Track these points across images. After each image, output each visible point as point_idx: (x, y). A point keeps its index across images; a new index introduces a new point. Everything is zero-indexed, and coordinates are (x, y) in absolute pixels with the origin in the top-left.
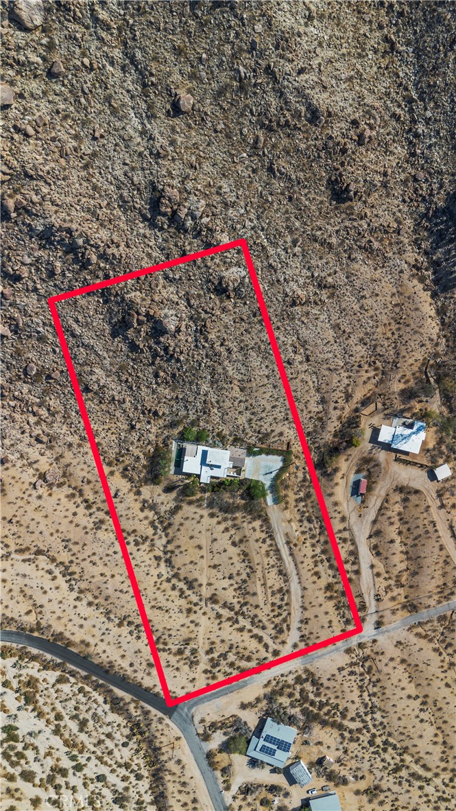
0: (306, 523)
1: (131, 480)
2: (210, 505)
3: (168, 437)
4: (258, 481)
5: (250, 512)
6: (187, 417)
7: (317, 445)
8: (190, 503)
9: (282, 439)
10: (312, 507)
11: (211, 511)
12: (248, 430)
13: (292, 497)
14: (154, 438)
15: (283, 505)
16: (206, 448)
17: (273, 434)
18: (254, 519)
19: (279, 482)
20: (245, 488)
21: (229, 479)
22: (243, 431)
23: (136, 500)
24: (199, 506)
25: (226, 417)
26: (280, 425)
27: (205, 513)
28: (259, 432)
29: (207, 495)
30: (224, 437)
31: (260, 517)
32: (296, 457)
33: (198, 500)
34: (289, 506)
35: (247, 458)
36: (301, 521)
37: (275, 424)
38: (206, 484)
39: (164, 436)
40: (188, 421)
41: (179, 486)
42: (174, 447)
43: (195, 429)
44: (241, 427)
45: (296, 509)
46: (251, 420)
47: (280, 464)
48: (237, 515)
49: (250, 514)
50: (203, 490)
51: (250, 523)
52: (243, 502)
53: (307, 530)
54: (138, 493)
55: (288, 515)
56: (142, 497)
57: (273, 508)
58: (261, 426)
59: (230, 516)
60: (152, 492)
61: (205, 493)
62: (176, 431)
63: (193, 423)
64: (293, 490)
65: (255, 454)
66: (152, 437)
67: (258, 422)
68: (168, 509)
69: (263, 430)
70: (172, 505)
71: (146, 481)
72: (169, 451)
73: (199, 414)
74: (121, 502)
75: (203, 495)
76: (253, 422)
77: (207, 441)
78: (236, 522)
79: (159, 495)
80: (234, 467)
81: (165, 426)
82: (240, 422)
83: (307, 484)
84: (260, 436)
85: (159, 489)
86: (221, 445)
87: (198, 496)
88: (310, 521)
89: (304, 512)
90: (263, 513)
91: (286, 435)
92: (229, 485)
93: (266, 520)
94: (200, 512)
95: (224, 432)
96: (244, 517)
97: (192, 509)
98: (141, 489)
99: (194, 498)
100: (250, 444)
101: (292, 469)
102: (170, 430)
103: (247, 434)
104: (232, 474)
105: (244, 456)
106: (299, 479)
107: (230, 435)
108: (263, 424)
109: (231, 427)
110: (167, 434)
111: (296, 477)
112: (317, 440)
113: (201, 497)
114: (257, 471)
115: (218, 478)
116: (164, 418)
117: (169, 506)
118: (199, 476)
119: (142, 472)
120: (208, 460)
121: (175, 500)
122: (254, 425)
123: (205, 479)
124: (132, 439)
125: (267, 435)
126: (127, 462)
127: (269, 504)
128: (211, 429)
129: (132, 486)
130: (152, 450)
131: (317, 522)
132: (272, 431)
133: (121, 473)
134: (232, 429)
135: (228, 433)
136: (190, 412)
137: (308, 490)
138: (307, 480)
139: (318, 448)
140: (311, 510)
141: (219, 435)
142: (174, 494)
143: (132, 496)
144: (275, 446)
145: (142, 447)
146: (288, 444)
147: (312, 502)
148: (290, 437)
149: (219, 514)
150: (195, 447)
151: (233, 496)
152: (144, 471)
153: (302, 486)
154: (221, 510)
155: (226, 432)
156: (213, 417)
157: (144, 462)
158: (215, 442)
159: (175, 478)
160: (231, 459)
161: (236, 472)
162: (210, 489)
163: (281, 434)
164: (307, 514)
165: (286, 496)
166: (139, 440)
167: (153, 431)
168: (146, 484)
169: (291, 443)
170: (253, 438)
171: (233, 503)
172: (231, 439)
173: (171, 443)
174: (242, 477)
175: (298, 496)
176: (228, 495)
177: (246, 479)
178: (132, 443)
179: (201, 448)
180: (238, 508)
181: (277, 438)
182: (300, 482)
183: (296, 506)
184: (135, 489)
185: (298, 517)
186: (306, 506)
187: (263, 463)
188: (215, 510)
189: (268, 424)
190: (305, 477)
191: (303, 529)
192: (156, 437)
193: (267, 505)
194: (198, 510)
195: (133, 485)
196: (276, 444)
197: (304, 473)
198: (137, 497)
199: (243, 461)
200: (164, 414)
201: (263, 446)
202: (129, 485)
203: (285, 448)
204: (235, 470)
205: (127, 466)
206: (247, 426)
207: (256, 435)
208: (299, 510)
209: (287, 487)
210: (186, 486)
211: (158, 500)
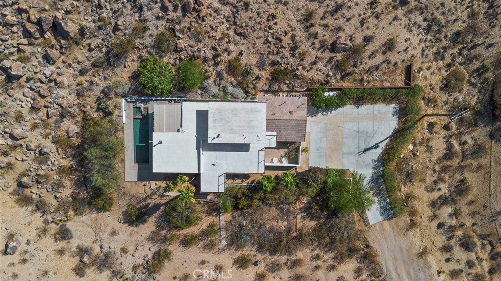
0: (458, 253)
1: (40, 206)
2: (235, 241)
3: (106, 93)
4: (342, 172)
5: (330, 246)
6: (141, 29)
7: (477, 64)
8: (187, 242)
9: (394, 57)
10: (473, 214)
11: (238, 254)
12: (305, 46)
13: (423, 197)
14: (72, 99)
15: (405, 219)
16: (203, 106)
17: (370, 48)
18: (340, 259)
19: (392, 166)
20: (312, 191)
21: (272, 174)
22: (294, 48)
23: (61, 252)
24: (210, 246)
25: (243, 15)
26: (386, 19)
27: (227, 258)
28: (334, 48)
29: (225, 218)
30: (247, 73)
31: (352, 251)
32: (428, 101)
33: (205, 234)
34: (417, 219)
35: (309, 119)
36: (447, 249)
37: (372, 21)
38: (218, 194)
39: (97, 92)
40: (148, 41)
41: (157, 207)
42: (125, 114)
43: (168, 59)
44: (286, 40)
45: (435, 224)
46: (309, 15)
47: (393, 124)
48: (300, 254)
49: (331, 249)
50: (215, 209)
51: (332, 268)
52: (313, 223)
53: (462, 266)
54: (64, 234)
55: (416, 239)
56: (75, 243)
57: (383, 230)
58: (339, 29)
59: (282, 259)
60: (96, 228)
61: (218, 214)
62: (123, 75)
63: (160, 45)
64: (423, 180)
65: (328, 106)
66: (67, 97)
67: (329, 21)
68: (140, 261)
69: (343, 39)
70: (148, 251)
71: (78, 205)
72: (117, 128)
73: (172, 15)
74: (24, 261)
75: (216, 219)
76: (317, 19)
77: (204, 89)
78: (299, 270)
79: (114, 233)
80: (281, 145)
81: (95, 65)
82: (281, 26)
83: (455, 162)
84: (339, 56)
85: (112, 219)
86: (240, 93)
87: (204, 224)
88: (467, 246)
89: (452, 229)
90: (359, 245)
91: (401, 46)
92: (275, 189)
93: (368, 257)
94: (213, 258)
95: (244, 60)
96: (317, 257)
97: (195, 253)
98: (69, 225)
99: (194, 230)
100: (312, 81)
101: (420, 132)
102: (108, 72)
103: (302, 57)
104: (276, 163)
105: (302, 113)
106: (438, 154)
107: (261, 66)
108: (341, 22)
109: (259, 43)
110: (102, 84)
111: (429, 149)
112: (477, 51)
113: (211, 226)
114: (336, 147)
115: (246, 176)
116: (86, 42)
117: (140, 254)
118: (195, 179)
119: (59, 185)
120: (212, 134)
121: (152, 238)
122: (318, 30)
123: (212, 183)
124: (16, 107)
125: (355, 52)
126: (20, 167)
127: (372, 221)
128: (210, 54)
129: (46, 222)
130: (74, 129)
131: (483, 246)
132: (368, 40)
133: (14, 193)
134: (264, 49)
135: (254, 60)
136: (147, 14)
137: (458, 177)
138: (456, 153)
139: (481, 71)
140: (468, 222)
141: (232, 68)
142: (149, 227)
143: (49, 244)
144: (376, 81)
145: (46, 125)
146: (409, 70)
147: (471, 203)
148: (411, 52)
149: (259, 256)
150: (176, 107)
151: (286, 214)
152: (67, 182)
153: (444, 169)
154: (261, 248)
155: (249, 60)
156: (209, 21)
157: (59, 160)
158: (224, 90)
159: (142, 190)
160: (271, 124)
161: (287, 156)
162: (229, 204)
163: (390, 45)
164: (459, 233)
165: (409, 197)
166: (34, 109)
167: (65, 80)
168: (78, 212)
169: (415, 68)
170: (320, 65)
171: (289, 230)
172: (265, 74)
173: (118, 107)
174: (302, 166)
175: (435, 195)
176: (274, 211)
177: (313, 170)
178: (19, 118)
179: (191, 109)
180: (300, 239)
181: (379, 58)
182: (439, 161)
183: (435, 217)
184: (53, 228)
185: (440, 241)
186: (456, 214)
187: (349, 127)
188: (249, 250)
189: (355, 22)
190: (450, 147)
191: (452, 266)
192: (79, 95)
193: (367, 224)
194: (208, 256)
195: (49, 217)
196: (378, 74)
197: (447, 139)
198: (61, 244)
199: (301, 126)
200: (82, 31)
201: (346, 84)
202: (37, 220)
203: (399, 80)
204: (283, 151)
205: (23, 175)
206: (301, 34)
207: (327, 55)
208: (440, 226)
209: (410, 177)
210: (172, 205)
211: (114, 245)
